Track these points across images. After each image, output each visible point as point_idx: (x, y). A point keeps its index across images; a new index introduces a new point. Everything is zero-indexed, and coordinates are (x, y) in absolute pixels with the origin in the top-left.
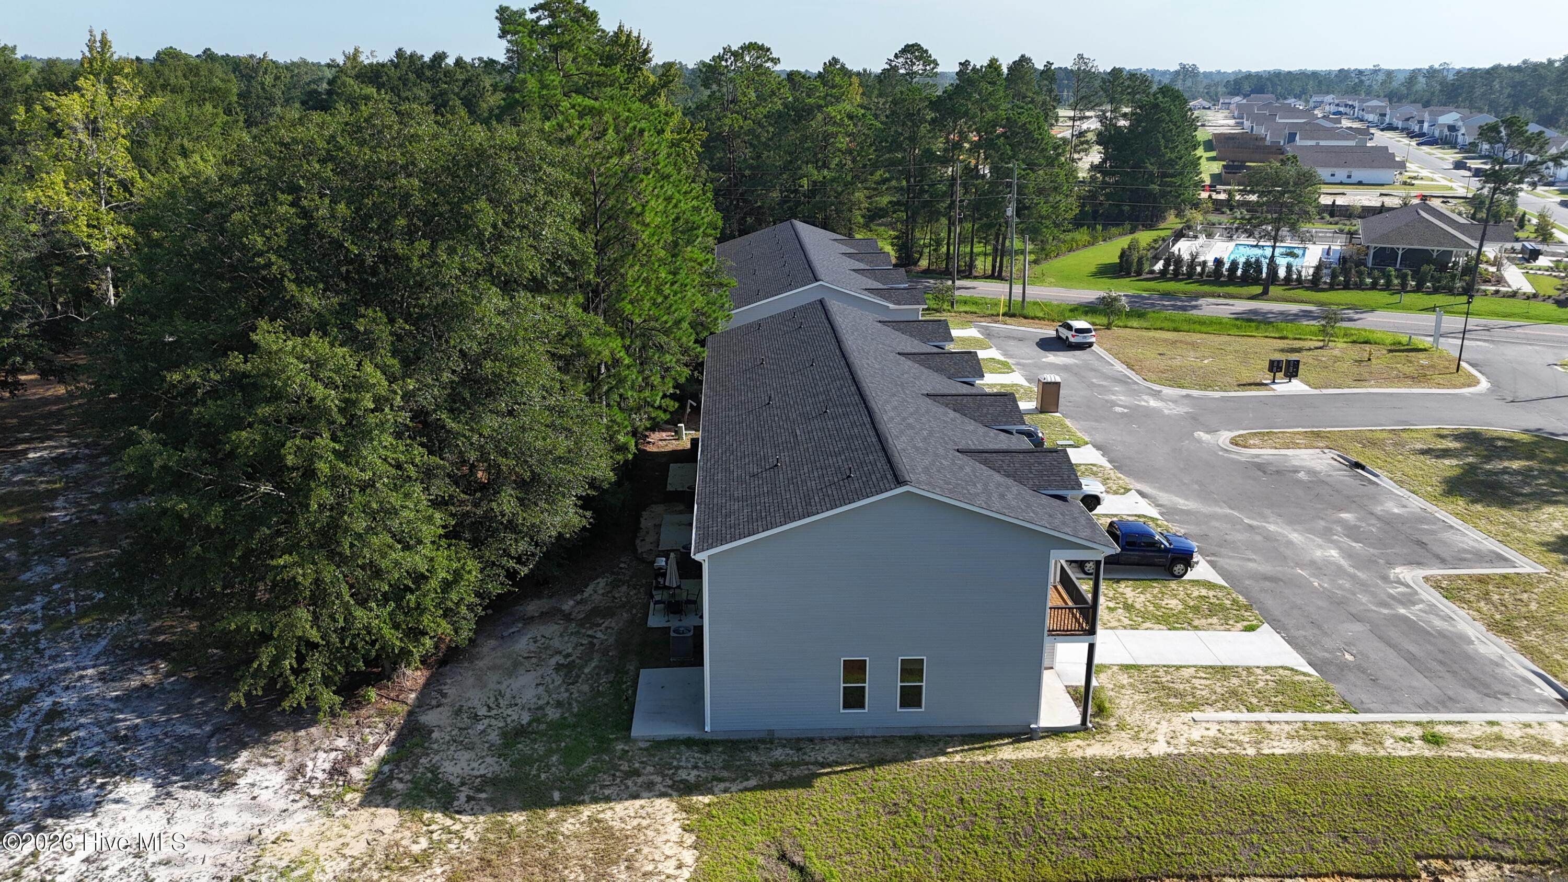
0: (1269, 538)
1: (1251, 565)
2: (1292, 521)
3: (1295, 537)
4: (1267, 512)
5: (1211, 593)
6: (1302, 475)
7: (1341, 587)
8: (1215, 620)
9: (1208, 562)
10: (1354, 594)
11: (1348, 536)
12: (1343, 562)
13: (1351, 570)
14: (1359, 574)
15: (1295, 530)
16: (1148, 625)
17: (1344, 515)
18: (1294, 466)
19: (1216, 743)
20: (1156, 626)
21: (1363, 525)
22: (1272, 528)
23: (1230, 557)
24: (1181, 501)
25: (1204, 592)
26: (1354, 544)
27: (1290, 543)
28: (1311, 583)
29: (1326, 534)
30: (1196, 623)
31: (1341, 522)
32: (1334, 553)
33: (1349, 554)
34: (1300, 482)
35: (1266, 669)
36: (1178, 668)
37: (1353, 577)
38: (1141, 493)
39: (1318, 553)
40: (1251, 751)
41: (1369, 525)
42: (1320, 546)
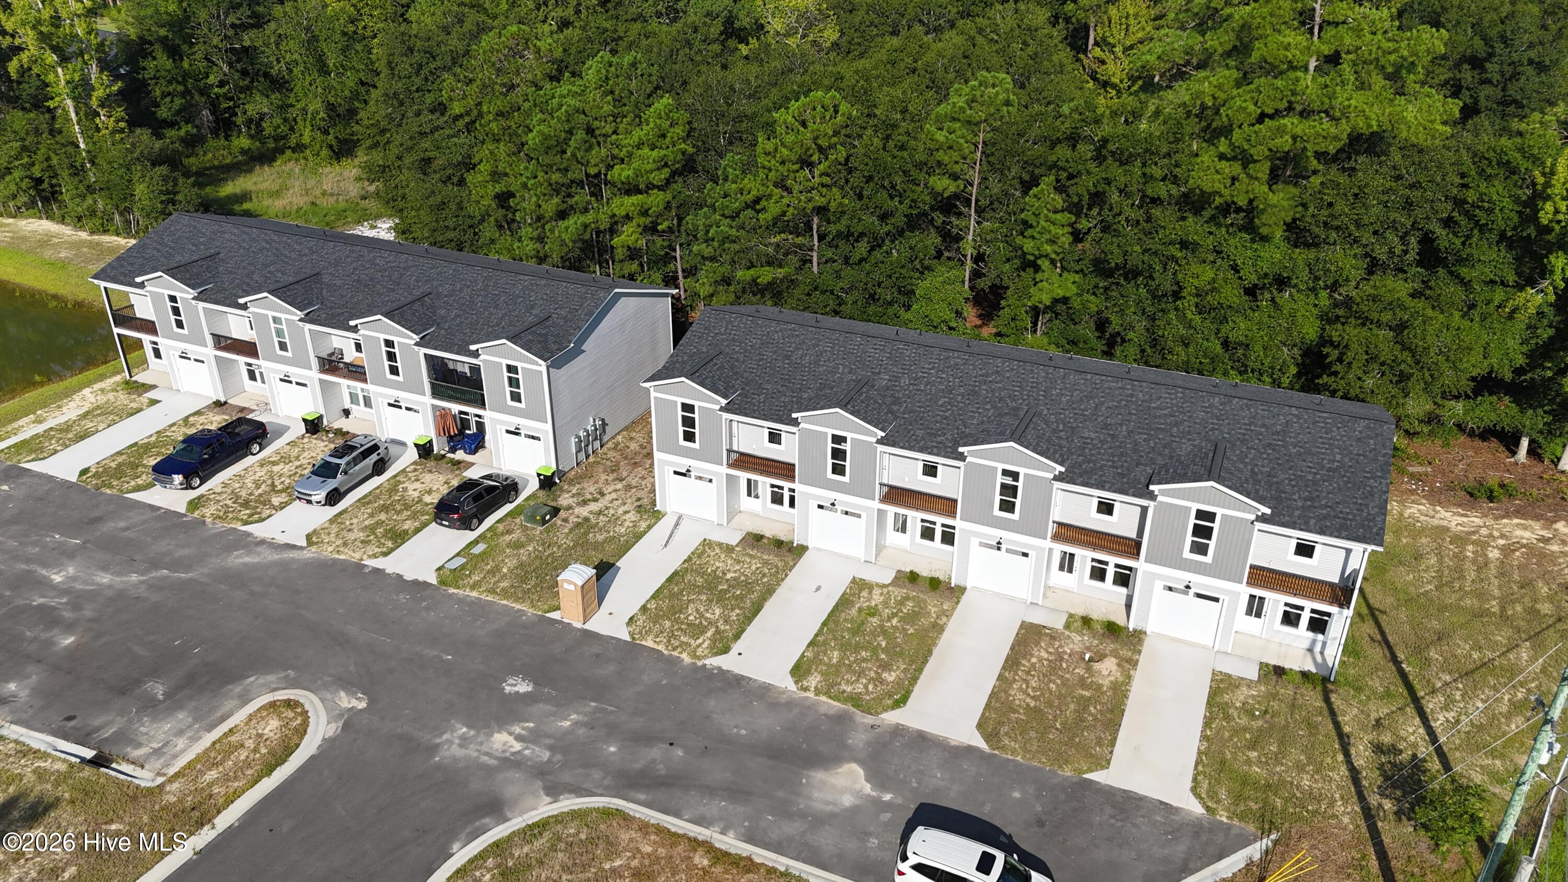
0: (130, 564)
1: (122, 524)
2: (120, 598)
3: (105, 579)
4: (155, 597)
5: (133, 483)
6: (159, 690)
7: (35, 544)
8: (113, 465)
9: (160, 508)
10: (21, 543)
11: (54, 608)
12: (44, 572)
13: (33, 567)
14: (23, 566)
15: (109, 587)
16: (153, 439)
17: (69, 640)
18: (179, 707)
19: (59, 407)
20: (146, 441)
21: (44, 636)
22: (134, 578)
23: (145, 522)
24: (247, 559)
25: (140, 481)
26: (42, 600)
27: (105, 568)
28: (62, 535)
29: (77, 599)
30: (124, 457)
31: (69, 627)
32: (57, 578)
33: (44, 585)
34: (154, 673)
35: (56, 452)
36: (109, 426)
37: (28, 561)
38: (293, 547)
39: (71, 570)
40: (39, 412)
41: (35, 639)
42: (73, 579)
